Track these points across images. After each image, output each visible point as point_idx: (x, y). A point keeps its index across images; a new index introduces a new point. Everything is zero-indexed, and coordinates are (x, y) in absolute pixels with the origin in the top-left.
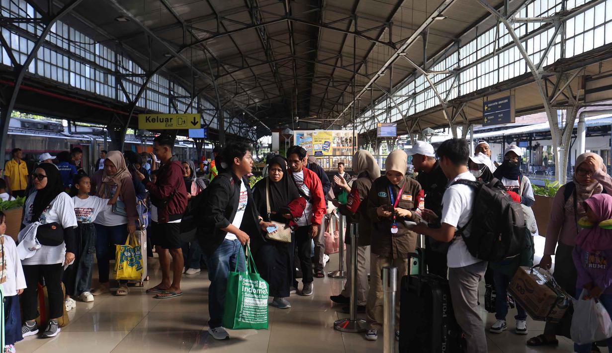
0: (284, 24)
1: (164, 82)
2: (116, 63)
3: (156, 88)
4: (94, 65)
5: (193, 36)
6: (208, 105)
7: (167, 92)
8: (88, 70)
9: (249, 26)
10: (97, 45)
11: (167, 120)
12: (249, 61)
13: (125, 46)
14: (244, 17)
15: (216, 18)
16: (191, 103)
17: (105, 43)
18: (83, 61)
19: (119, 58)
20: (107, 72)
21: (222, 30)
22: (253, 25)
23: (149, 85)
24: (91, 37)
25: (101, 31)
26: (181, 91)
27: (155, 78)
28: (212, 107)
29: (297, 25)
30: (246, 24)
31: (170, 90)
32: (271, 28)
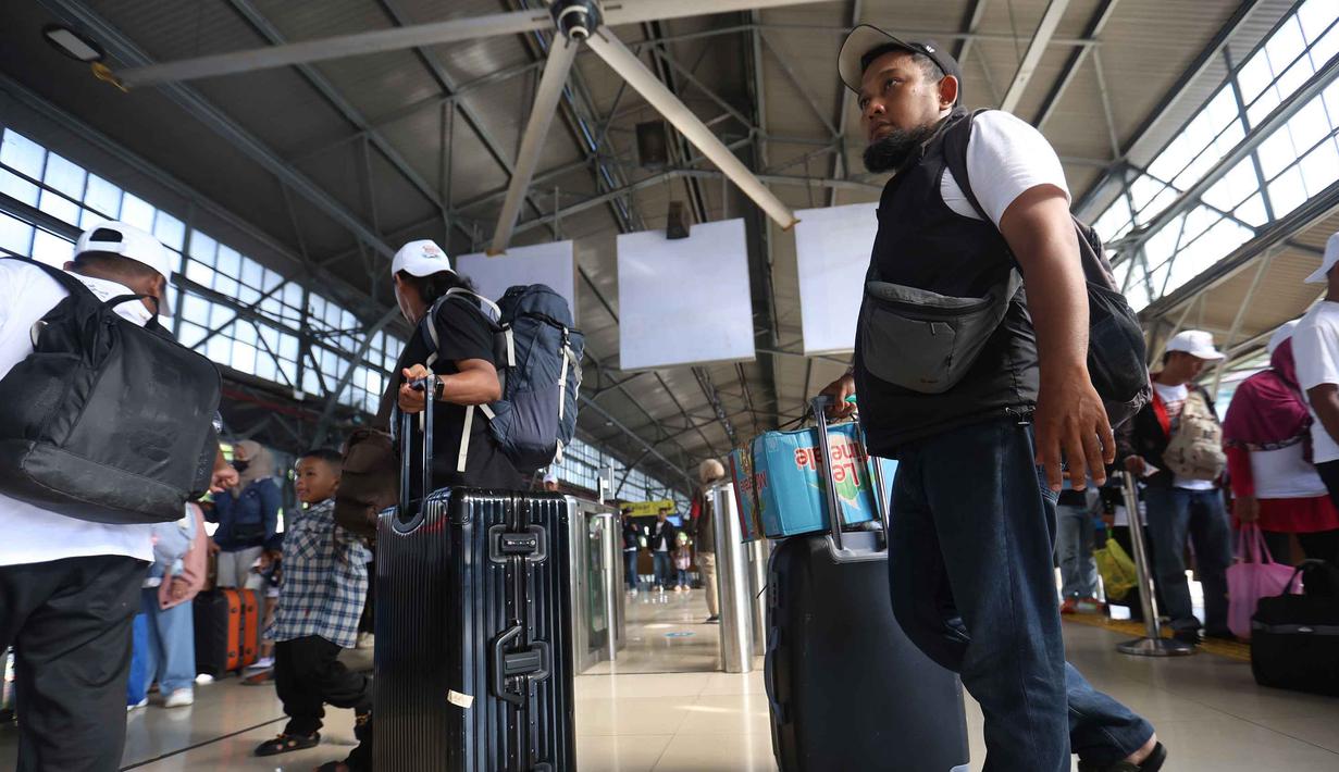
0: (747, 416)
1: (642, 476)
2: (601, 461)
3: (634, 482)
4: (584, 463)
5: (664, 432)
6: (682, 497)
7: (643, 486)
8: (579, 467)
9: (713, 420)
10: (586, 447)
11: (645, 508)
12: (717, 451)
13: (608, 447)
14: (710, 413)
15: (685, 416)
16: (666, 494)
17: (591, 444)
18: (576, 460)
19: (603, 456)
20: (594, 468)
21: (690, 426)
22: (718, 418)
23: (628, 479)
24: (582, 440)
25: (589, 436)
26: (655, 484)
27: (633, 472)
28: (685, 499)
29: (760, 416)
30: (708, 418)
31: (646, 483)
32: (736, 420)
